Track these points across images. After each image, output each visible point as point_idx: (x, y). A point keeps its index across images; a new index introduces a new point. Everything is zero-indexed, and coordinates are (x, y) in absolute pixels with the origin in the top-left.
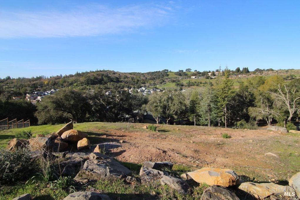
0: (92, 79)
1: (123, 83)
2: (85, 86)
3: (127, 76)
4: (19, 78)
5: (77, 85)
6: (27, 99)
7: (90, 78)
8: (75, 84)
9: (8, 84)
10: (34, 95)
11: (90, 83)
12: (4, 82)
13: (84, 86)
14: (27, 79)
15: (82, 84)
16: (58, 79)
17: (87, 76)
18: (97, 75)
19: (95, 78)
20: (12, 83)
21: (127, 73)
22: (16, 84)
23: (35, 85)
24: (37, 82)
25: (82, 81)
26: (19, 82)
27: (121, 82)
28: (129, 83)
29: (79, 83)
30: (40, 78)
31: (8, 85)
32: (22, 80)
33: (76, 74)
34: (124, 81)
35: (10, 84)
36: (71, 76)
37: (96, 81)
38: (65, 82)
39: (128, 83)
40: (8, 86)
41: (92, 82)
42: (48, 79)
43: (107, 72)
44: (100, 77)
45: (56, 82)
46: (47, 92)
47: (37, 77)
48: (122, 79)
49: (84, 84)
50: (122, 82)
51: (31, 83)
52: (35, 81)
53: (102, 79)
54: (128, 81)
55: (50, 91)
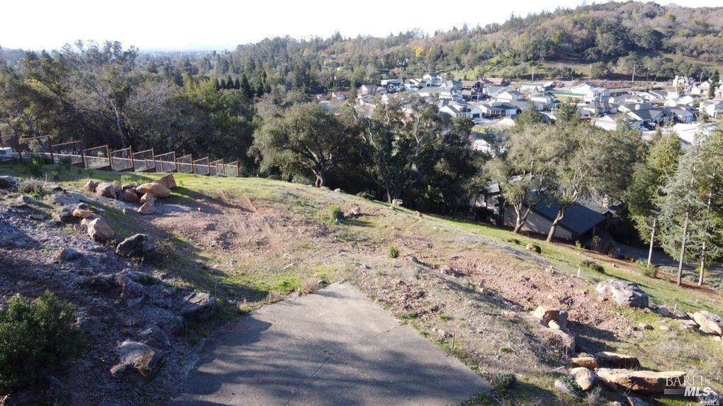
0: (552, 39)
1: (679, 53)
2: (523, 64)
3: (707, 26)
4: (360, 38)
5: (499, 62)
6: (359, 99)
7: (545, 38)
8: (494, 60)
9: (334, 53)
10: (379, 88)
11: (542, 54)
12: (326, 47)
13: (518, 67)
14: (377, 39)
15: (517, 58)
16: (454, 38)
17: (539, 28)
18: (576, 23)
19: (566, 37)
20: (343, 51)
21: (716, 9)
22: (348, 54)
23: (390, 60)
24: (397, 48)
25: (515, 48)
26: (358, 48)
27: (671, 50)
28: (706, 55)
29: (507, 54)
30: (406, 38)
31: (335, 56)
32: (365, 42)
33: (507, 22)
34: (686, 44)
35: (337, 55)
36: (495, 29)
37: (567, 50)
38: (466, 50)
39: (702, 56)
40: (334, 59)
41: (552, 52)
42: (427, 39)
43: (622, 9)
44: (584, 32)
45: (445, 51)
46: (411, 83)
47: (401, 34)
48: (675, 40)
49: (522, 57)
50: (675, 53)
51: (384, 51)
52: (393, 45)
53: (591, 42)
54: (705, 48)
55: (420, 80)
